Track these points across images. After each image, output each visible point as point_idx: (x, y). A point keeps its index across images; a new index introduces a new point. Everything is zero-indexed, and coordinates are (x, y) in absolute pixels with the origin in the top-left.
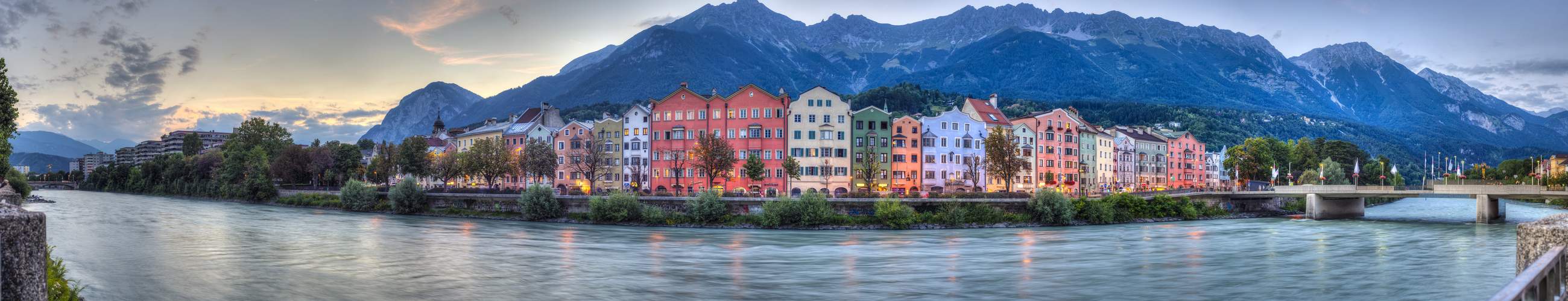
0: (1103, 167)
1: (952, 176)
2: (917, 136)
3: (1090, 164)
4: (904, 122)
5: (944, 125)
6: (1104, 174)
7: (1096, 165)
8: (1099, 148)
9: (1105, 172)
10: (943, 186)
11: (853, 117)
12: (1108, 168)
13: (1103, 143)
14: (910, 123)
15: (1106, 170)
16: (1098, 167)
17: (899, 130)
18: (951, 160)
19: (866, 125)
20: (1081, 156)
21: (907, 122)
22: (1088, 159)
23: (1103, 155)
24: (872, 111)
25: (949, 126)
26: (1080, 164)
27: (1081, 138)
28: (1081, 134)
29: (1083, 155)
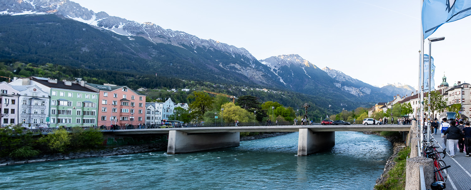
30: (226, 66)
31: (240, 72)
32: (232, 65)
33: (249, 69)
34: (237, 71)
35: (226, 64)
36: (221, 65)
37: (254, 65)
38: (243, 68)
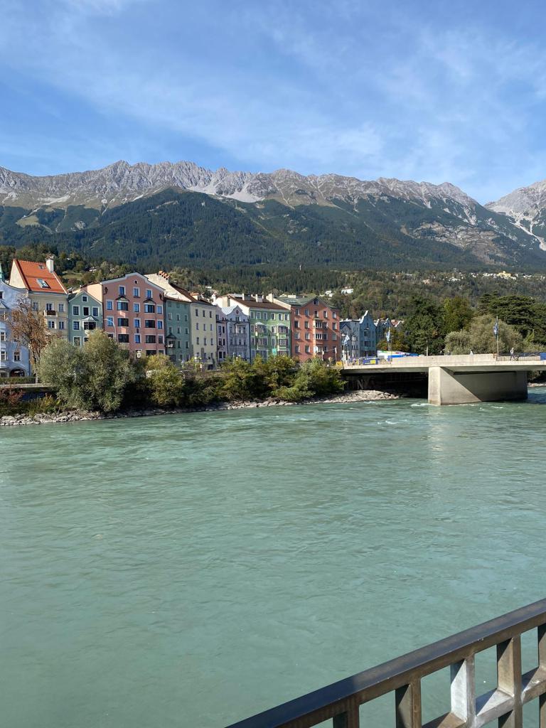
0: (201, 341)
3: (181, 338)
6: (202, 349)
7: (190, 339)
8: (194, 320)
9: (204, 347)
12: (208, 342)
13: (200, 313)
15: (205, 344)
16: (194, 341)
20: (168, 329)
22: (179, 332)
23: (201, 327)
26: (167, 338)
27: (167, 308)
28: (167, 303)
29: (170, 328)
30: (414, 231)
31: (444, 239)
32: (427, 226)
33: (462, 230)
34: (438, 239)
35: (414, 225)
36: (404, 231)
37: (474, 218)
38: (450, 229)
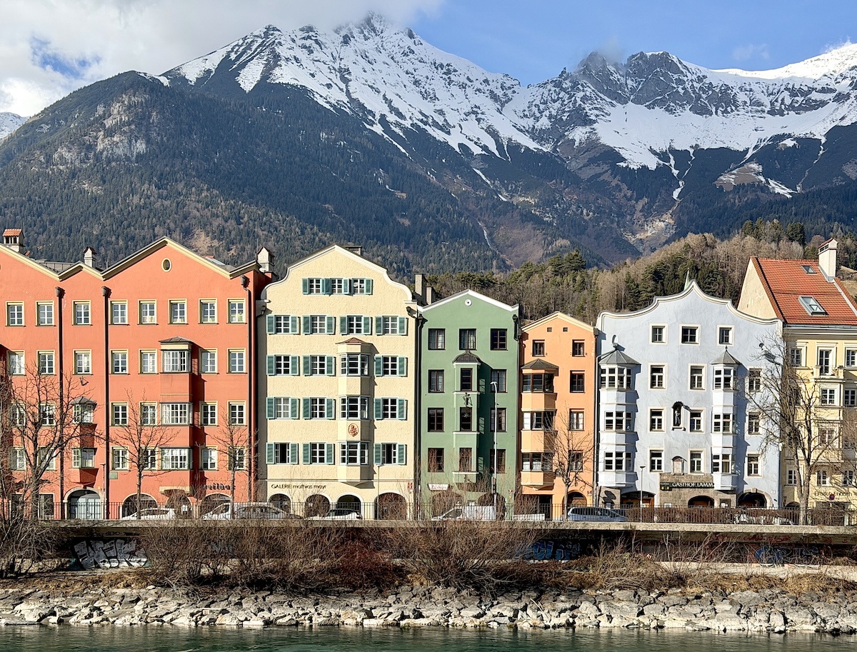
1: (678, 464)
2: (585, 365)
4: (549, 330)
5: (657, 333)
10: (655, 490)
11: (420, 321)
14: (565, 330)
17: (538, 347)
18: (677, 423)
19: (452, 338)
21: (558, 329)
24: (468, 302)
25: (672, 335)
